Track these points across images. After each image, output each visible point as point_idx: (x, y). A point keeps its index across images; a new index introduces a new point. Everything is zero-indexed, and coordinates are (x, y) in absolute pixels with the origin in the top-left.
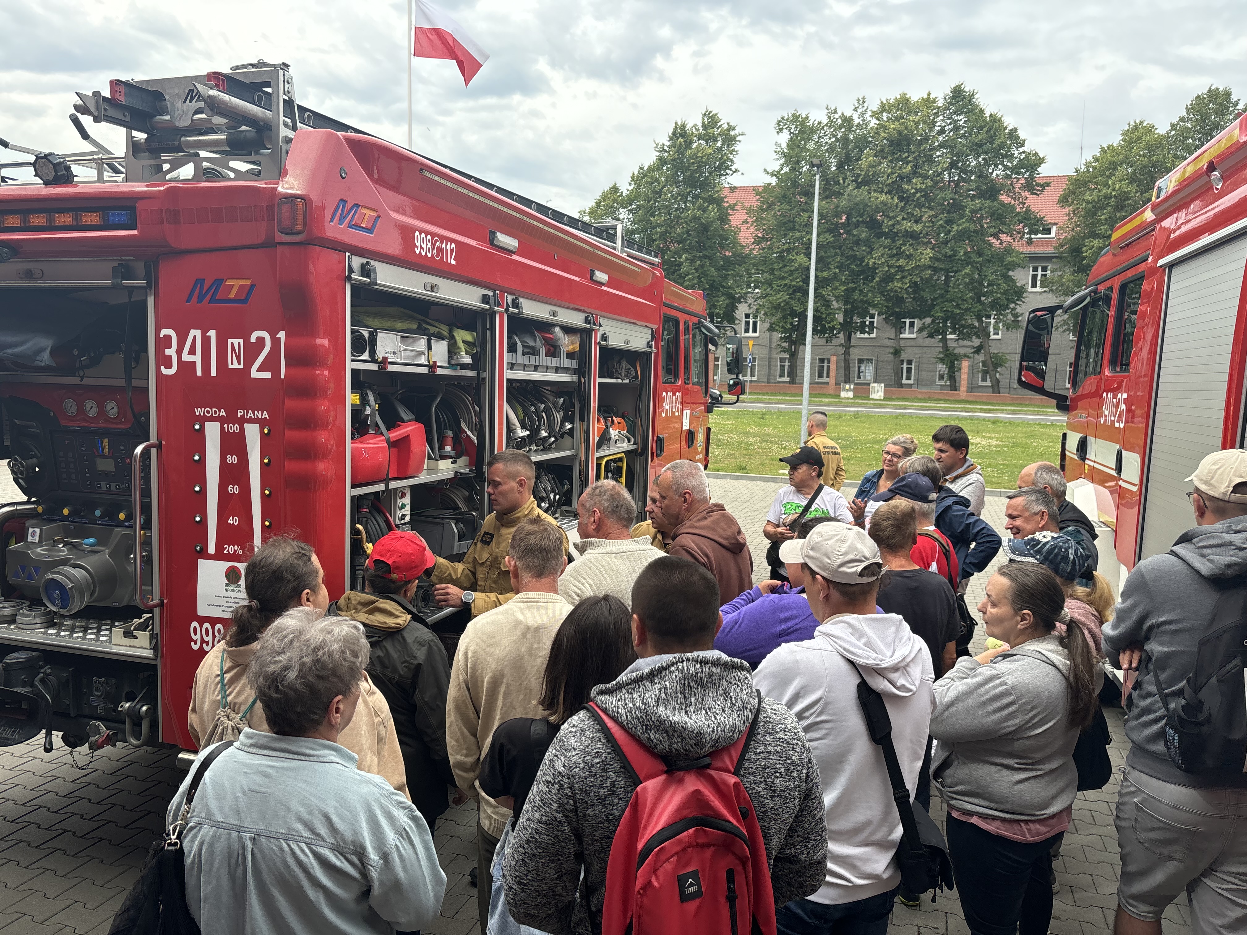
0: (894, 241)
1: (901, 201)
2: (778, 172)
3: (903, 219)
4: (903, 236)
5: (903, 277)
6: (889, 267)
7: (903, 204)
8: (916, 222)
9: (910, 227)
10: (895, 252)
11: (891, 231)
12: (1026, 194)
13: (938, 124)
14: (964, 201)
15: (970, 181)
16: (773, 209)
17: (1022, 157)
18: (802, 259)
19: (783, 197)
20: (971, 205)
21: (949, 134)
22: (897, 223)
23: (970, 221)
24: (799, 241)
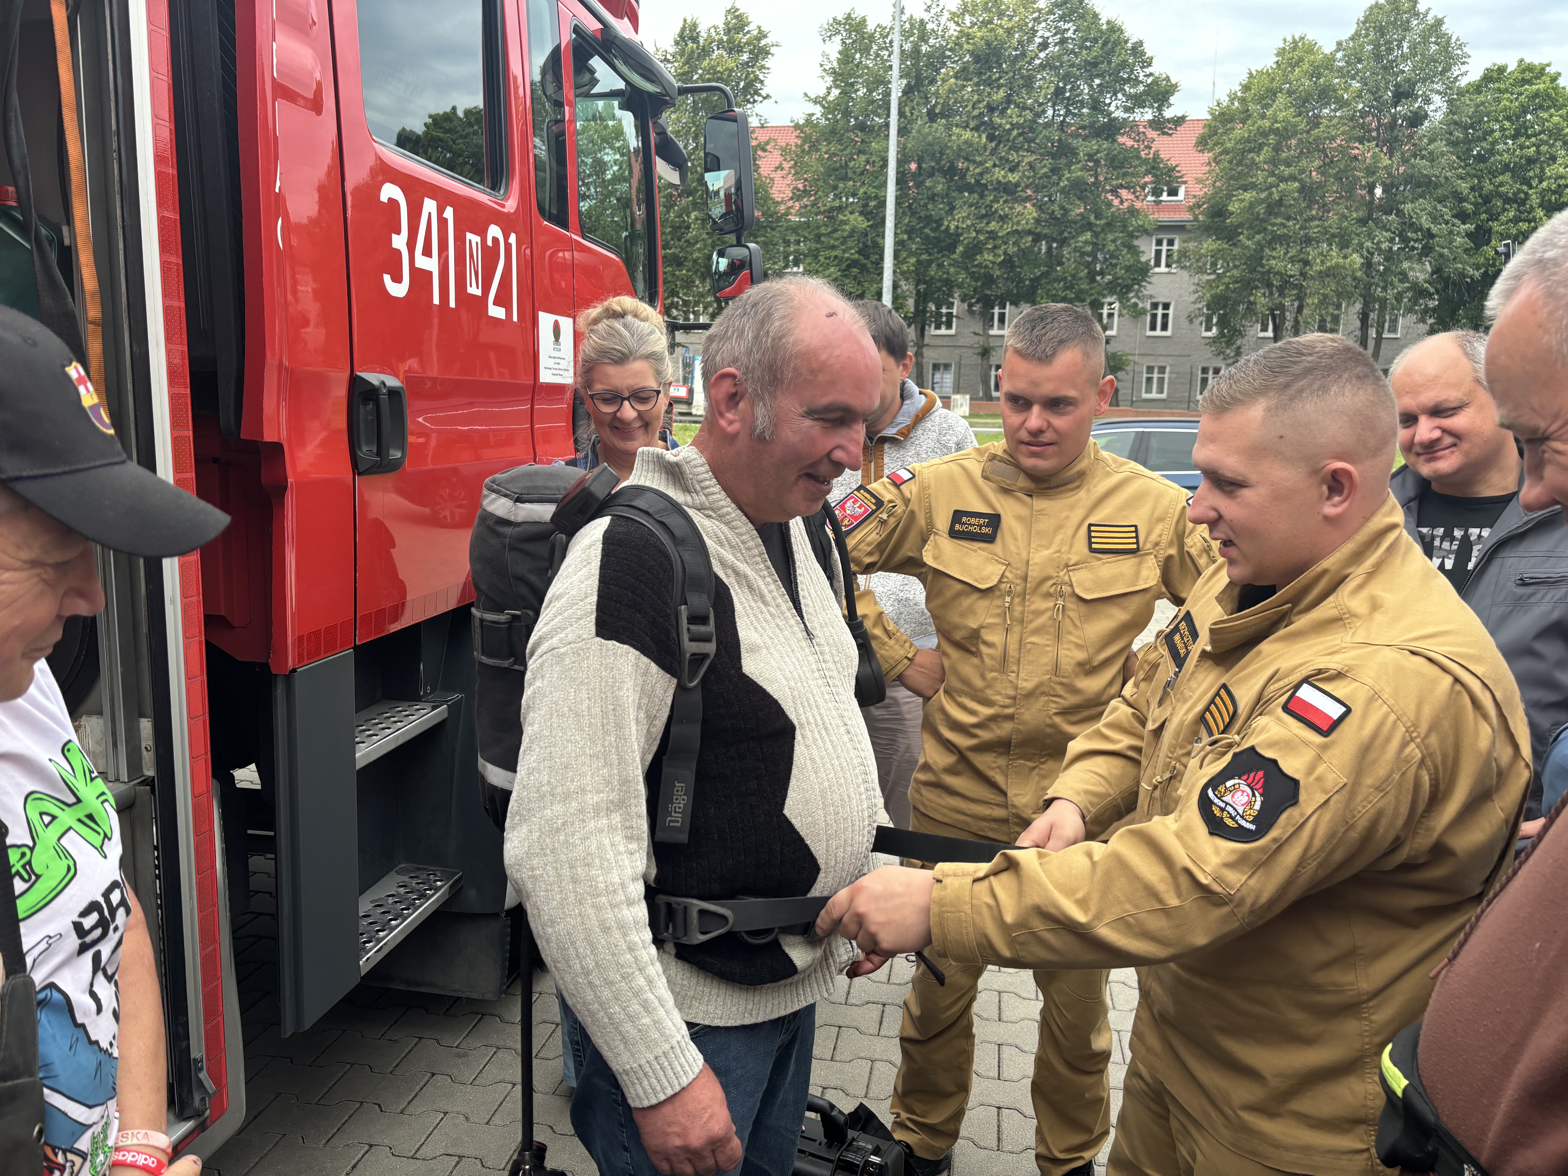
0: (982, 196)
1: (991, 141)
2: (824, 98)
3: (995, 166)
4: (995, 189)
5: (995, 247)
6: (978, 232)
7: (993, 144)
8: (1012, 170)
9: (1004, 177)
10: (984, 211)
11: (978, 182)
12: (1152, 134)
13: (1039, 34)
14: (1075, 143)
15: (1081, 115)
16: (817, 150)
17: (1149, 81)
18: (858, 221)
19: (832, 133)
20: (1084, 147)
21: (1053, 49)
22: (987, 171)
23: (1084, 168)
24: (854, 195)
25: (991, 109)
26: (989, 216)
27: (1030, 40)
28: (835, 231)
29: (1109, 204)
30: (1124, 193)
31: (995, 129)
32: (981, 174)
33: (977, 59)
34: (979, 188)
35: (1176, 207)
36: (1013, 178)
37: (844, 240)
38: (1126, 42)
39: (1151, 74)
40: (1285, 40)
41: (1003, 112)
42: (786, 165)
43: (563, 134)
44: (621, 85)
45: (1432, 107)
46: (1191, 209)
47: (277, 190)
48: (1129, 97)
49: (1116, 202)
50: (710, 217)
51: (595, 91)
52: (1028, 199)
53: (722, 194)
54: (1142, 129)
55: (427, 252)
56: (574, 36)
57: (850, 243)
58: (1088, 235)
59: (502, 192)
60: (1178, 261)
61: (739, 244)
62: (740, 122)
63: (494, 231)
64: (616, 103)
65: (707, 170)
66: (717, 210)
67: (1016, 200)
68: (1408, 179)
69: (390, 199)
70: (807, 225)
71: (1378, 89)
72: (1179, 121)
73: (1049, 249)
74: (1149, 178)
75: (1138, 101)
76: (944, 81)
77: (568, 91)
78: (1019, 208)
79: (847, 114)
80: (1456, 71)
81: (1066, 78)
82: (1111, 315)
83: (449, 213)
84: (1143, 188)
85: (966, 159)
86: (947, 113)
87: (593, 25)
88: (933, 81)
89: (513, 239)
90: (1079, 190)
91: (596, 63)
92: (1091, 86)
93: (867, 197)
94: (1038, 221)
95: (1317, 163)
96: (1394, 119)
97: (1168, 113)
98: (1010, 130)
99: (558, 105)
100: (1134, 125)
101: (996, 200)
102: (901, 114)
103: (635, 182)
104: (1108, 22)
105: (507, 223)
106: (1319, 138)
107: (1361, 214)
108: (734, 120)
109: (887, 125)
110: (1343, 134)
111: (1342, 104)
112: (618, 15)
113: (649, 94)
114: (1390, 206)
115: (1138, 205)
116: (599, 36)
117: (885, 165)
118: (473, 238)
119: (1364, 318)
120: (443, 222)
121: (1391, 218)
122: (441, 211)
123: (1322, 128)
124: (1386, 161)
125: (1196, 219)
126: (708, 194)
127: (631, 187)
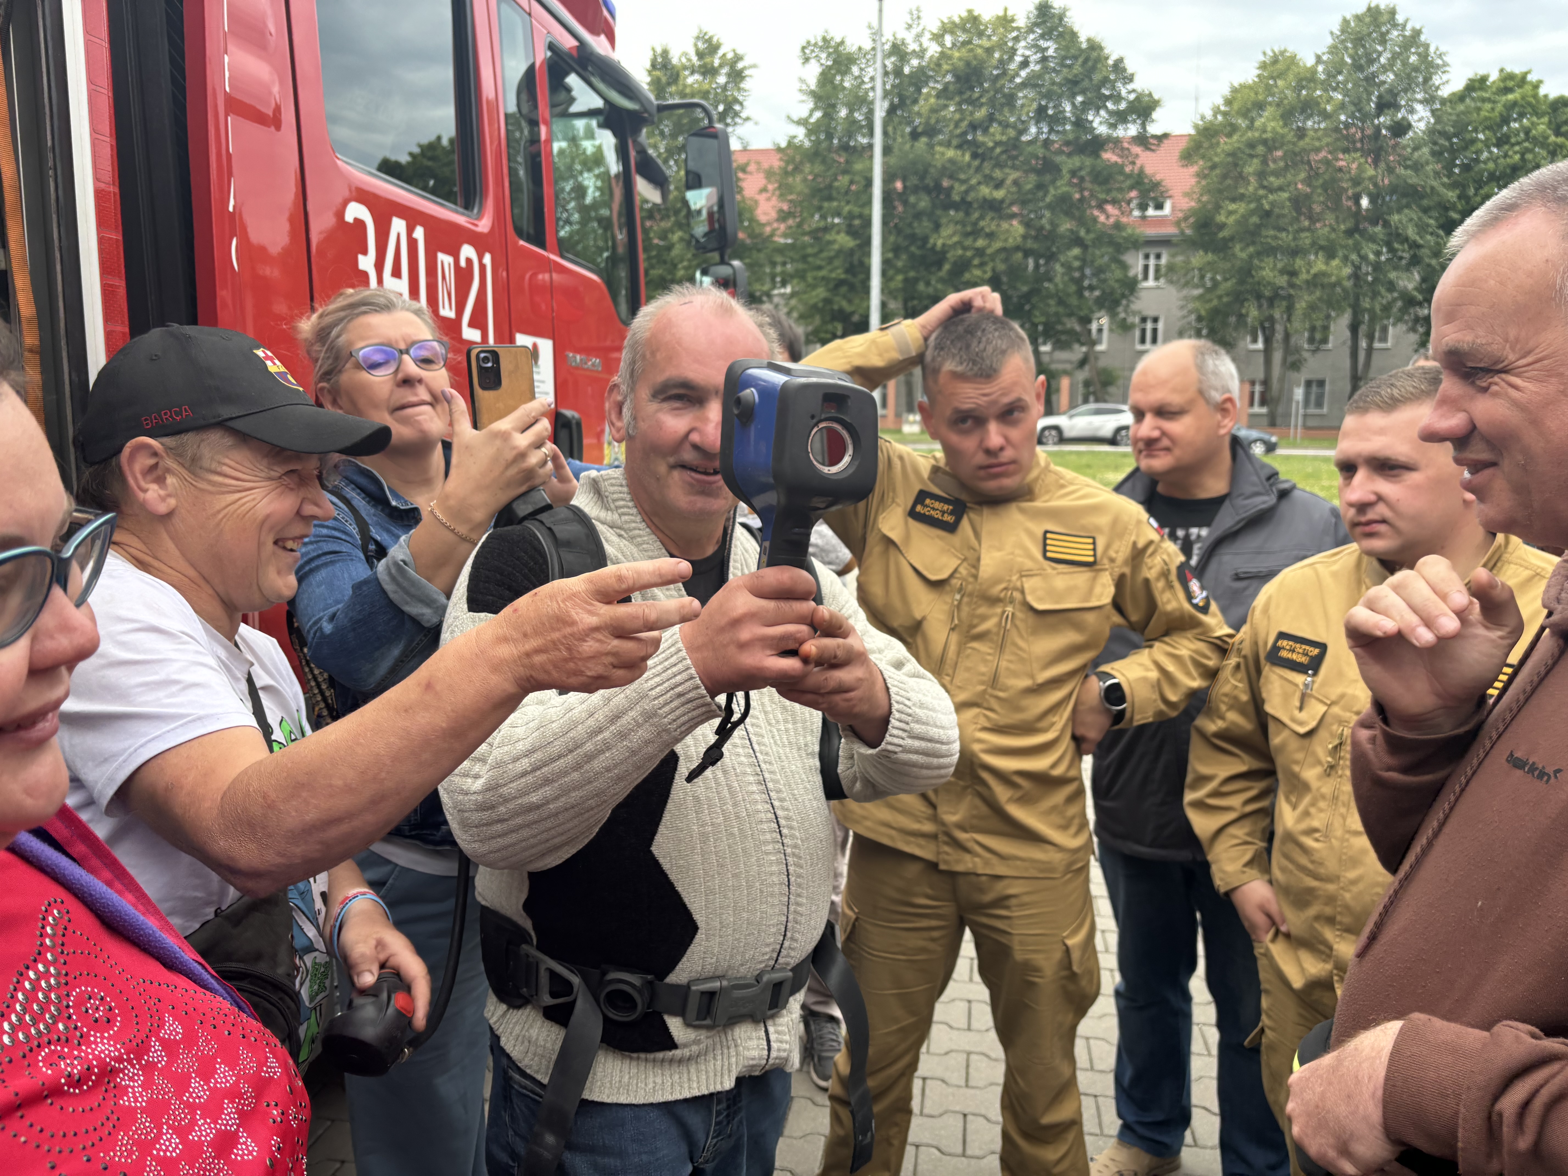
0: (967, 214)
1: (975, 159)
2: (807, 120)
3: (980, 183)
4: (981, 207)
5: (983, 264)
6: (964, 249)
7: (977, 162)
8: (997, 187)
9: (990, 194)
10: (970, 229)
11: (963, 200)
12: (1137, 150)
13: (1020, 52)
14: (1058, 159)
15: (1065, 131)
16: (801, 171)
17: (1132, 97)
18: (844, 240)
19: (815, 154)
20: (1068, 163)
21: (1034, 67)
22: (971, 188)
23: (1070, 184)
24: (839, 215)
25: (973, 127)
26: (976, 233)
27: (1011, 59)
28: (821, 251)
29: (1095, 220)
30: (1109, 208)
31: (978, 147)
32: (967, 192)
33: (958, 78)
34: (964, 205)
35: (1161, 221)
36: (999, 194)
37: (830, 260)
38: (1107, 58)
39: (1134, 91)
40: (1265, 54)
41: (986, 131)
42: (770, 187)
43: (538, 154)
44: (598, 103)
45: (1416, 117)
46: (1178, 223)
47: (231, 209)
48: (1111, 113)
49: (1102, 218)
50: (692, 236)
51: (574, 109)
52: (1013, 216)
53: (704, 213)
54: (1126, 145)
55: (396, 273)
56: (549, 54)
57: (837, 263)
58: (1076, 251)
59: (476, 211)
60: (1166, 275)
61: (723, 262)
62: (723, 139)
63: (467, 251)
64: (594, 123)
65: (689, 187)
66: (700, 229)
67: (1001, 218)
68: (1393, 189)
69: (356, 219)
70: (792, 247)
71: (1360, 101)
72: (1164, 137)
73: (1037, 266)
74: (1133, 194)
75: (1121, 118)
76: (926, 100)
77: (544, 109)
78: (1005, 225)
79: (830, 136)
80: (1436, 80)
81: (1048, 96)
82: (1100, 331)
83: (419, 233)
84: (1129, 202)
85: (951, 177)
86: (931, 131)
87: (568, 42)
88: (915, 101)
89: (487, 259)
90: (1065, 207)
91: (573, 80)
92: (1073, 104)
93: (851, 217)
94: (1025, 237)
95: (1303, 175)
96: (1378, 129)
97: (1153, 129)
98: (993, 148)
99: (534, 123)
100: (1117, 141)
101: (982, 217)
102: (885, 133)
103: (616, 206)
104: (1089, 40)
105: (480, 243)
106: (1304, 150)
107: (1350, 224)
108: (714, 136)
109: (870, 146)
110: (1327, 145)
111: (1325, 115)
112: (594, 32)
113: (629, 112)
114: (1377, 216)
115: (1124, 220)
116: (575, 53)
117: (869, 183)
118: (445, 259)
119: (1354, 328)
120: (412, 244)
121: (1378, 229)
122: (410, 230)
123: (1307, 140)
124: (1371, 172)
125: (1182, 233)
126: (691, 214)
127: (613, 211)
